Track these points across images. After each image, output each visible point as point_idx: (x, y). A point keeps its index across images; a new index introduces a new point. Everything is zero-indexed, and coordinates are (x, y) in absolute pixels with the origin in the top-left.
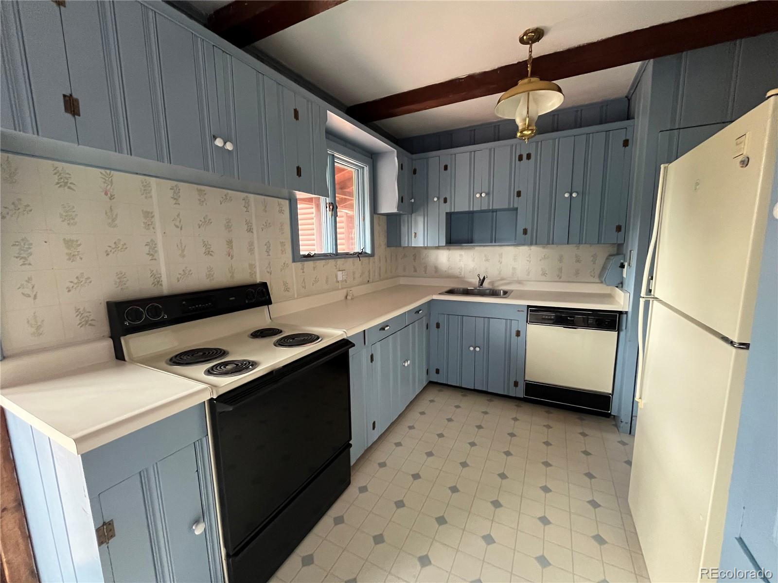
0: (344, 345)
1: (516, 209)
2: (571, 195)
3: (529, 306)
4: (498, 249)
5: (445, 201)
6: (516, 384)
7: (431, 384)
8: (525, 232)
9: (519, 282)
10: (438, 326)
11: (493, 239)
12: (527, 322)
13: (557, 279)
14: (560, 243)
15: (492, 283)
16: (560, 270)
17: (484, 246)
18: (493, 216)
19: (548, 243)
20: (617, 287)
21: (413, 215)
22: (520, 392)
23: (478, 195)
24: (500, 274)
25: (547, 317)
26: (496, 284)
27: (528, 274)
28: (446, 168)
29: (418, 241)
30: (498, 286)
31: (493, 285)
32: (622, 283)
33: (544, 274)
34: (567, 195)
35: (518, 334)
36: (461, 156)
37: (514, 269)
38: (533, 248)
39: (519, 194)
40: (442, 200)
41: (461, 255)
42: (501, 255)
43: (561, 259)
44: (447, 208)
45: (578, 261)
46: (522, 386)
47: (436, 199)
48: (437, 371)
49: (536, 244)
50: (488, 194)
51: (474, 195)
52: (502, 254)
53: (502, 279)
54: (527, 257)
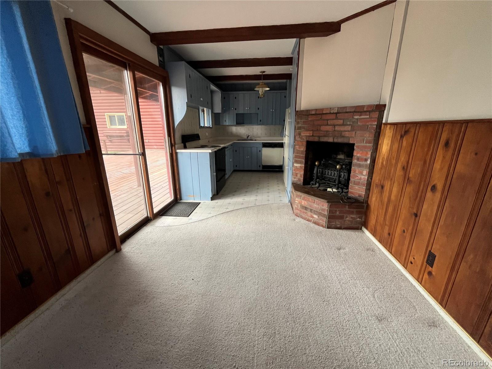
0: (224, 148)
1: (258, 114)
2: (272, 110)
3: (262, 143)
4: (252, 126)
5: (236, 109)
6: (260, 166)
7: (235, 171)
8: (260, 121)
9: (259, 137)
10: (236, 151)
11: (251, 123)
12: (262, 147)
13: (270, 136)
14: (270, 125)
15: (251, 137)
16: (270, 133)
17: (248, 125)
18: (250, 115)
19: (267, 125)
21: (225, 114)
22: (261, 169)
23: (246, 108)
24: (253, 134)
25: (267, 145)
27: (262, 134)
28: (236, 98)
29: (227, 123)
30: (253, 138)
33: (266, 134)
34: (271, 110)
35: (260, 151)
36: (241, 94)
37: (257, 133)
38: (263, 126)
39: (258, 109)
40: (235, 109)
41: (240, 129)
42: (253, 128)
44: (236, 112)
45: (275, 130)
46: (261, 166)
47: (232, 109)
48: (236, 166)
49: (264, 125)
50: (249, 108)
51: (245, 109)
53: (253, 136)
54: (261, 129)
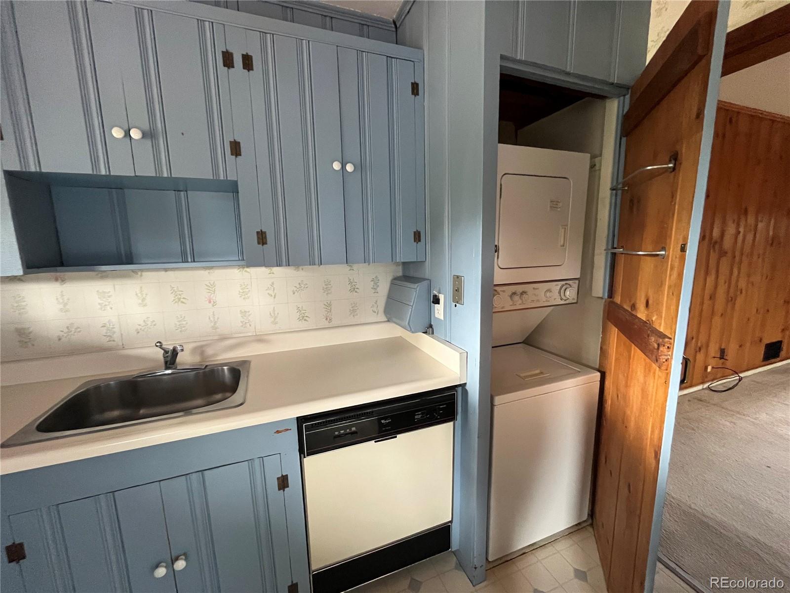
1: (235, 185)
2: (343, 167)
3: (301, 420)
6: (293, 589)
8: (262, 238)
9: (260, 339)
11: (187, 253)
12: (301, 451)
13: (326, 324)
14: (334, 262)
15: (200, 350)
16: (328, 306)
17: (166, 270)
18: (178, 201)
20: (425, 333)
23: (117, 133)
24: (214, 328)
25: (342, 432)
26: (209, 351)
27: (275, 323)
30: (215, 355)
31: (202, 353)
32: (431, 326)
33: (303, 318)
34: (336, 167)
35: (283, 482)
39: (236, 149)
42: (211, 287)
43: (327, 288)
45: (354, 289)
46: (306, 587)
50: (150, 135)
51: (105, 131)
52: (213, 285)
53: (223, 338)
54: (268, 289)
